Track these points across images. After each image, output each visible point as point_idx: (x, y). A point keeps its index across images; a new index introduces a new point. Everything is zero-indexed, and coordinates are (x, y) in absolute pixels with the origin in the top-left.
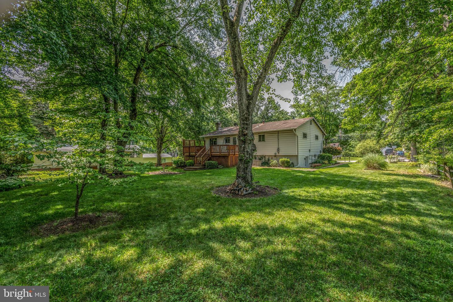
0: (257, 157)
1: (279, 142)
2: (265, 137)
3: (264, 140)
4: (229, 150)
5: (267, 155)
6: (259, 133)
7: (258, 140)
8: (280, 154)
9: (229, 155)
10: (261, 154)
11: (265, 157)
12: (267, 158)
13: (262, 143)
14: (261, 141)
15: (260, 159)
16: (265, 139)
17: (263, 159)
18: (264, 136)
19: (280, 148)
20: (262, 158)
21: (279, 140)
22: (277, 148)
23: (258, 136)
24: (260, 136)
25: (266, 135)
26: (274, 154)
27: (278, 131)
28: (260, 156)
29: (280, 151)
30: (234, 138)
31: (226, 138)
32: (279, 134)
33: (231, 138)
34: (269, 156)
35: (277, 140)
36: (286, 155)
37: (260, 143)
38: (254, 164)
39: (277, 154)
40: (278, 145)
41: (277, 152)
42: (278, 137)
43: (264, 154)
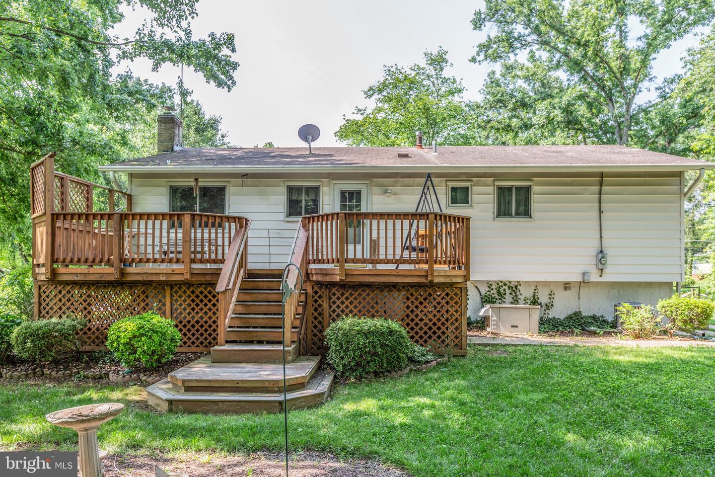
1: (606, 224)
2: (535, 197)
3: (525, 211)
5: (529, 283)
6: (496, 176)
8: (607, 278)
11: (515, 289)
12: (526, 293)
13: (515, 224)
14: (509, 215)
15: (488, 301)
16: (535, 207)
17: (507, 298)
18: (526, 192)
19: (609, 252)
20: (504, 294)
21: (606, 215)
22: (594, 251)
23: (491, 190)
24: (503, 193)
25: (536, 189)
26: (574, 277)
27: (602, 175)
28: (489, 284)
29: (610, 260)
30: (343, 193)
31: (290, 189)
32: (603, 184)
33: (324, 190)
34: (537, 285)
35: (596, 214)
36: (635, 282)
37: (505, 222)
38: (512, 326)
39: (594, 277)
40: (601, 237)
41: (595, 267)
42: (600, 203)
43: (515, 277)
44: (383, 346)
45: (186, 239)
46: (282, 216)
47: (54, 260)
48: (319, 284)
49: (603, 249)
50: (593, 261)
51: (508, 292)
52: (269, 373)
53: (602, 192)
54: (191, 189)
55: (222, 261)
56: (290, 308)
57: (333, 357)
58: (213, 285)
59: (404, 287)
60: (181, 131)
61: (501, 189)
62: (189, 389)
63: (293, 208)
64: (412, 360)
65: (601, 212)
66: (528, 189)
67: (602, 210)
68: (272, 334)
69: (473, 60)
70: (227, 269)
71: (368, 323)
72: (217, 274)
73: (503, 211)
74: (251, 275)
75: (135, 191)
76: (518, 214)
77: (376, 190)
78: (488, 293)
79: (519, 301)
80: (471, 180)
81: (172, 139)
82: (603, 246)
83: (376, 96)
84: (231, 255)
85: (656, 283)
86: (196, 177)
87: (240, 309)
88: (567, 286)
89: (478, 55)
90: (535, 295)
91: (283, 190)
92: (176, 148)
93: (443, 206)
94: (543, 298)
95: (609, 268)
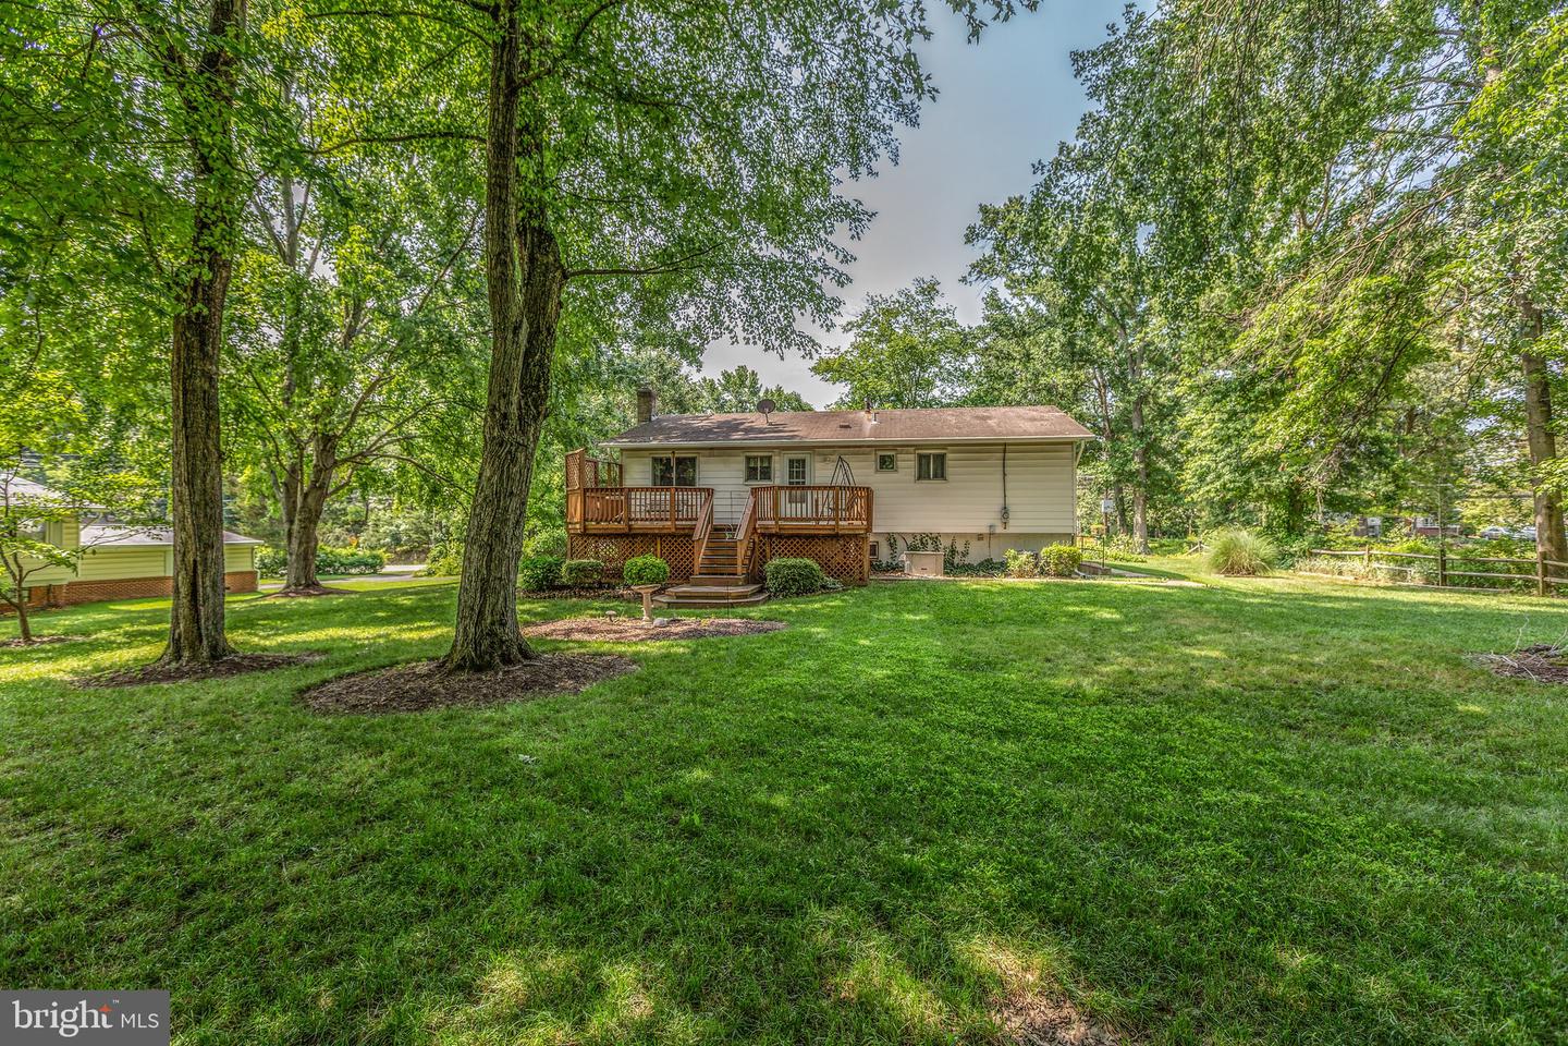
0: (900, 542)
1: (1007, 485)
2: (948, 463)
3: (940, 475)
5: (949, 535)
6: (917, 446)
7: (913, 472)
8: (1010, 530)
10: (918, 530)
11: (931, 538)
12: (946, 543)
13: (931, 485)
14: (928, 478)
16: (949, 471)
17: (929, 547)
18: (941, 459)
19: (1011, 508)
20: (925, 544)
21: (1008, 478)
22: (999, 508)
23: (913, 457)
24: (923, 459)
25: (949, 456)
26: (985, 530)
27: (1005, 445)
28: (914, 536)
29: (1011, 515)
30: (791, 461)
31: (748, 459)
32: (1006, 453)
33: (776, 459)
34: (955, 536)
35: (1000, 477)
36: (1036, 534)
37: (925, 484)
38: (922, 569)
39: (1000, 530)
40: (1005, 496)
41: (1000, 521)
42: (1004, 467)
43: (935, 530)
44: (800, 575)
45: (672, 500)
46: (741, 481)
47: (586, 520)
48: (763, 535)
49: (1006, 506)
50: (999, 516)
51: (930, 542)
52: (733, 590)
53: (1006, 458)
54: (669, 460)
55: (696, 519)
56: (741, 552)
57: (769, 583)
58: (690, 536)
60: (658, 403)
61: (921, 457)
62: (678, 597)
63: (751, 473)
64: (823, 587)
65: (1005, 475)
66: (943, 456)
67: (1005, 473)
68: (731, 570)
69: (964, 280)
70: (699, 524)
71: (792, 561)
72: (692, 528)
73: (922, 475)
74: (716, 529)
75: (626, 461)
76: (935, 476)
77: (817, 458)
78: (913, 543)
80: (896, 450)
81: (649, 411)
82: (1006, 503)
83: (855, 330)
84: (702, 515)
85: (1055, 534)
86: (674, 449)
87: (708, 553)
88: (980, 537)
89: (970, 274)
90: (953, 545)
91: (742, 459)
92: (653, 418)
93: (873, 470)
94: (960, 547)
95: (1011, 522)
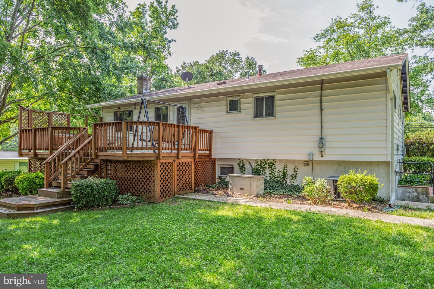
0: (247, 166)
1: (325, 118)
2: (277, 103)
3: (271, 113)
4: (158, 141)
5: (281, 161)
6: (254, 91)
7: (252, 111)
8: (327, 158)
9: (158, 157)
10: (259, 157)
11: (272, 164)
12: (279, 167)
13: (266, 121)
14: (261, 116)
15: (256, 172)
16: (278, 109)
17: (267, 171)
19: (328, 139)
20: (264, 168)
21: (325, 112)
22: (317, 138)
23: (251, 100)
24: (258, 101)
25: (278, 97)
26: (305, 158)
27: (322, 82)
28: (257, 161)
29: (327, 145)
30: (178, 109)
31: (157, 109)
32: (323, 89)
33: (170, 108)
34: (286, 162)
35: (318, 111)
36: (357, 161)
37: (260, 120)
38: (241, 189)
39: (318, 157)
40: (322, 128)
41: (317, 150)
42: (321, 103)
43: (271, 157)
49: (323, 137)
50: (316, 145)
51: (267, 167)
53: (323, 95)
59: (132, 162)
61: (256, 99)
65: (322, 109)
66: (272, 98)
67: (322, 108)
73: (258, 114)
75: (104, 115)
76: (267, 114)
77: (192, 106)
78: (256, 167)
79: (274, 172)
80: (240, 95)
81: (142, 87)
82: (323, 134)
85: (375, 162)
90: (284, 169)
91: (153, 109)
93: (224, 113)
94: (290, 172)
95: (327, 151)
